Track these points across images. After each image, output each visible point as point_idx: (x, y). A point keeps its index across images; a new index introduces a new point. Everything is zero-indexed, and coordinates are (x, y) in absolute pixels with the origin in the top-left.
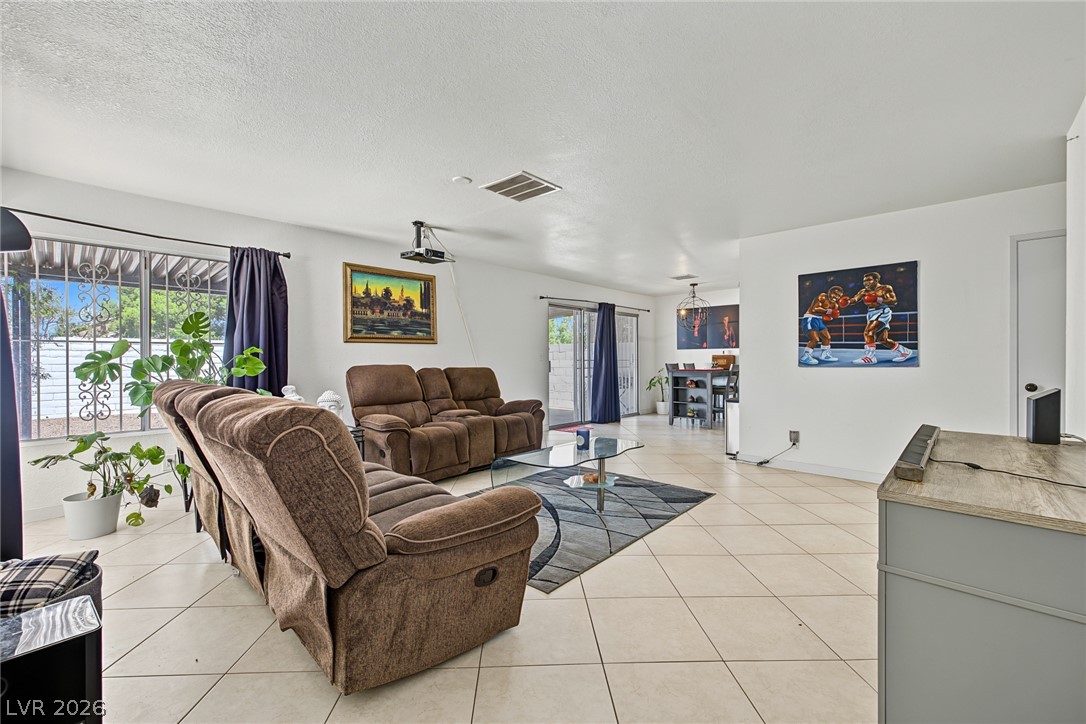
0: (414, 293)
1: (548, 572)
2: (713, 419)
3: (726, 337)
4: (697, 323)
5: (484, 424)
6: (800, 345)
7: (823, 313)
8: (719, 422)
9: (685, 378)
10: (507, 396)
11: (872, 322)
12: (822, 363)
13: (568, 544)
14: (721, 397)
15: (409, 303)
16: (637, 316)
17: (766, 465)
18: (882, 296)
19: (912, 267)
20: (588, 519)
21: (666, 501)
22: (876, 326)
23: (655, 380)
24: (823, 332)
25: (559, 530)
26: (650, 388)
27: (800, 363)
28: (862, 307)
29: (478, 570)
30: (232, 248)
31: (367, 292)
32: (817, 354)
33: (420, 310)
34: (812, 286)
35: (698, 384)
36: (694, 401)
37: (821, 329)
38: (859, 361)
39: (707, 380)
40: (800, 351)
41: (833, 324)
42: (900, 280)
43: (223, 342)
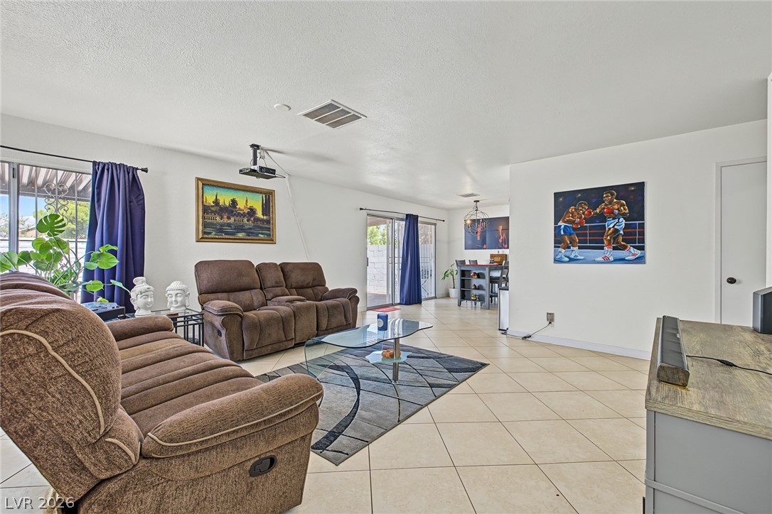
0: (256, 203)
1: (341, 443)
2: (490, 302)
3: (501, 241)
4: (479, 230)
5: (308, 308)
6: (555, 247)
7: (573, 222)
8: (495, 304)
9: (470, 271)
10: (331, 284)
11: (610, 229)
12: (571, 260)
13: (363, 413)
14: (497, 285)
15: (252, 211)
16: (435, 224)
17: (529, 339)
18: (618, 209)
19: (640, 187)
20: (384, 388)
21: (450, 371)
22: (613, 232)
23: (448, 272)
24: (572, 236)
25: (358, 400)
26: (444, 278)
27: (555, 260)
28: (603, 218)
29: (252, 461)
30: (94, 163)
31: (216, 202)
32: (568, 254)
33: (262, 217)
34: (564, 201)
35: (479, 276)
36: (476, 288)
37: (571, 234)
38: (600, 259)
39: (486, 272)
40: (555, 251)
41: (580, 231)
42: (632, 197)
43: (86, 240)
